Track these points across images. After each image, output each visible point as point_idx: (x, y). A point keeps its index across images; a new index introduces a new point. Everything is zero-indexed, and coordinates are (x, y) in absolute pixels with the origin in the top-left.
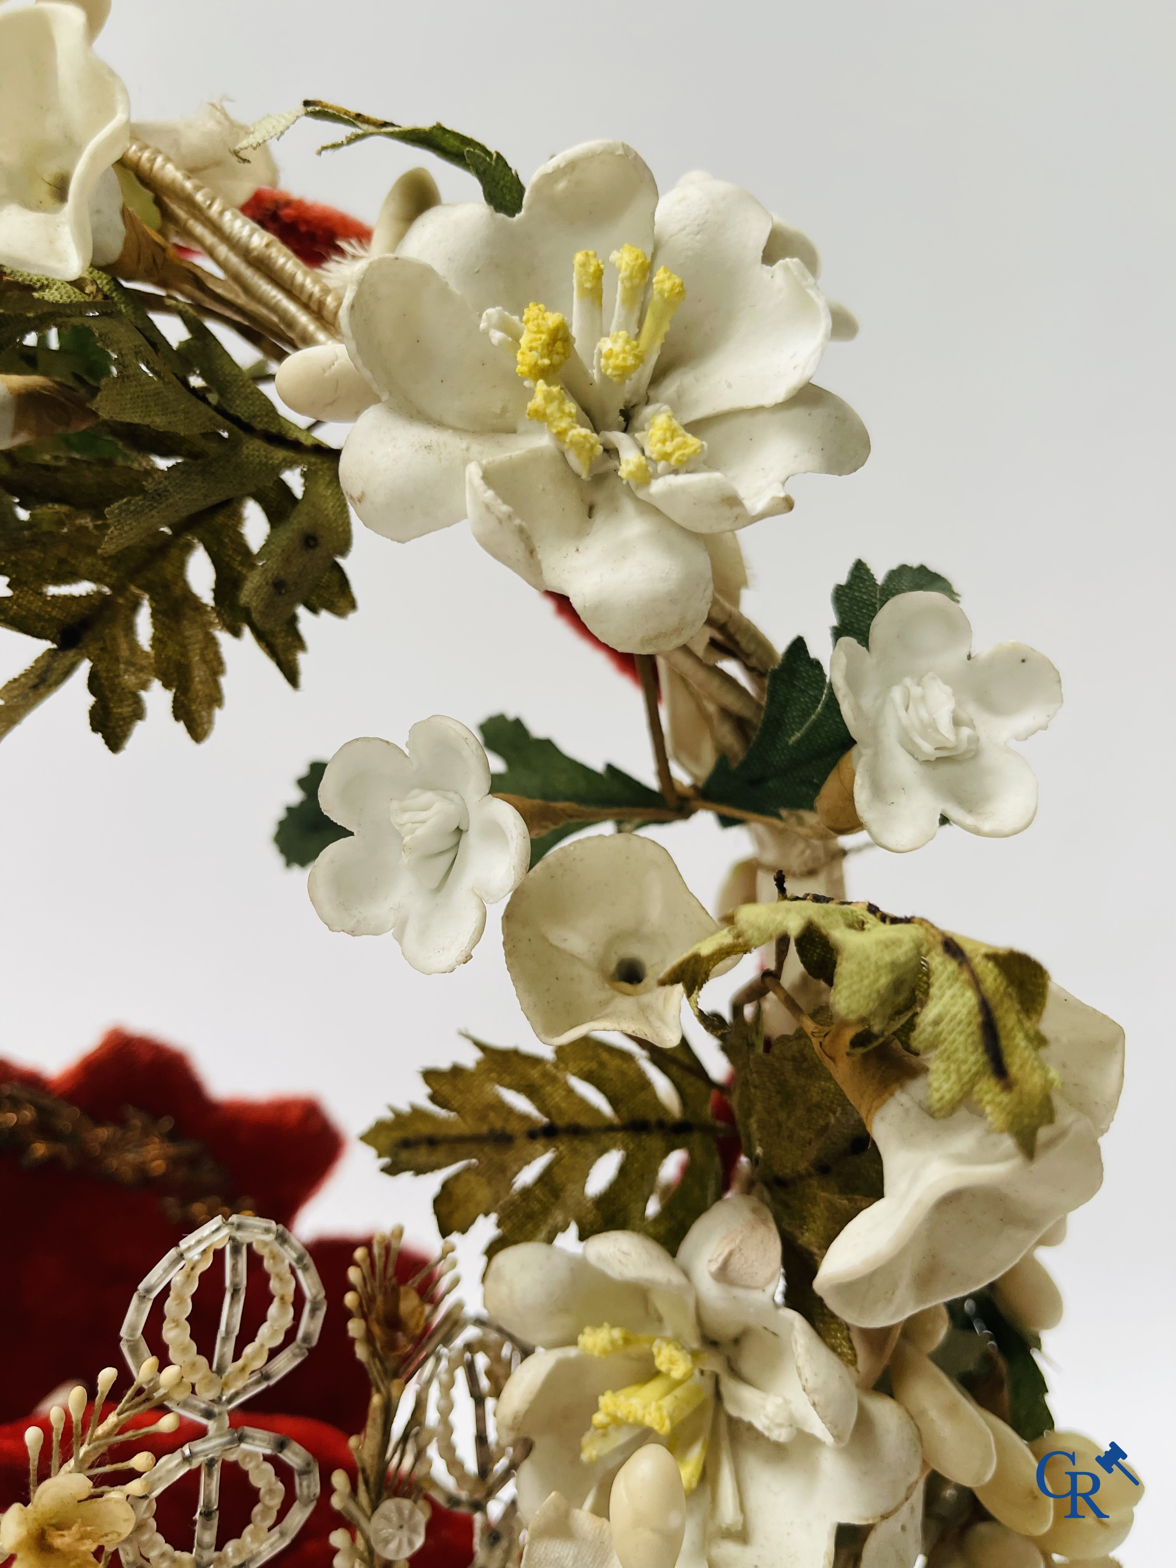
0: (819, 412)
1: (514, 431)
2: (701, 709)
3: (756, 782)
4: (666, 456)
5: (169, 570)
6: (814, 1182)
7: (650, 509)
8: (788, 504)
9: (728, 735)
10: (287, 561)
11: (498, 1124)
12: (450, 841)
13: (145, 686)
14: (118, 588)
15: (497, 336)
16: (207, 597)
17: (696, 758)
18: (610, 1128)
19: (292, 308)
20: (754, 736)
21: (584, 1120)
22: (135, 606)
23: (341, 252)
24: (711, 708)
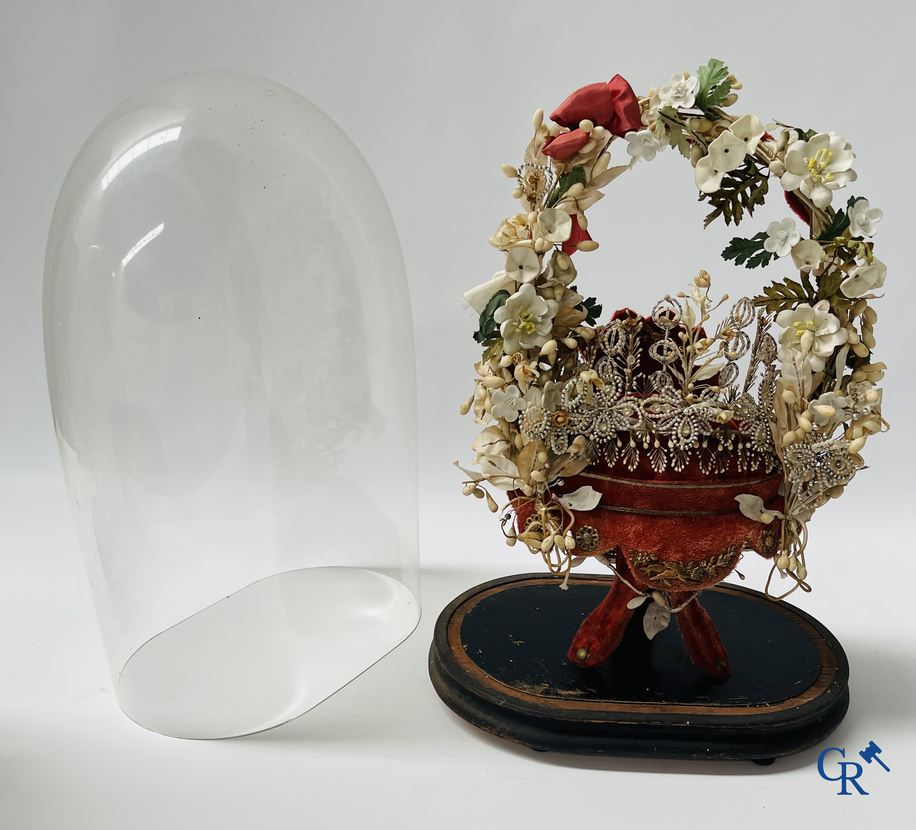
0: (851, 172)
1: (802, 175)
2: (820, 224)
3: (829, 236)
4: (829, 179)
5: (735, 196)
6: (835, 296)
7: (825, 187)
8: (845, 186)
9: (824, 229)
10: (757, 195)
11: (776, 297)
12: (785, 238)
13: (731, 216)
14: (726, 199)
15: (806, 162)
16: (741, 202)
17: (817, 233)
18: (796, 298)
19: (763, 153)
20: (829, 228)
21: (792, 297)
22: (729, 203)
23: (767, 141)
24: (822, 223)
